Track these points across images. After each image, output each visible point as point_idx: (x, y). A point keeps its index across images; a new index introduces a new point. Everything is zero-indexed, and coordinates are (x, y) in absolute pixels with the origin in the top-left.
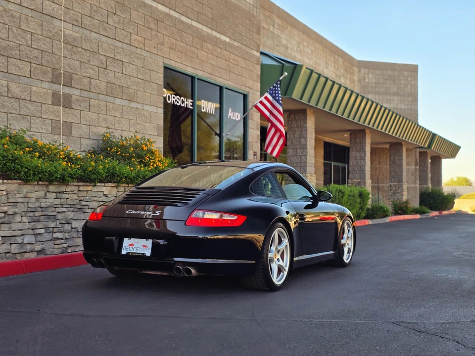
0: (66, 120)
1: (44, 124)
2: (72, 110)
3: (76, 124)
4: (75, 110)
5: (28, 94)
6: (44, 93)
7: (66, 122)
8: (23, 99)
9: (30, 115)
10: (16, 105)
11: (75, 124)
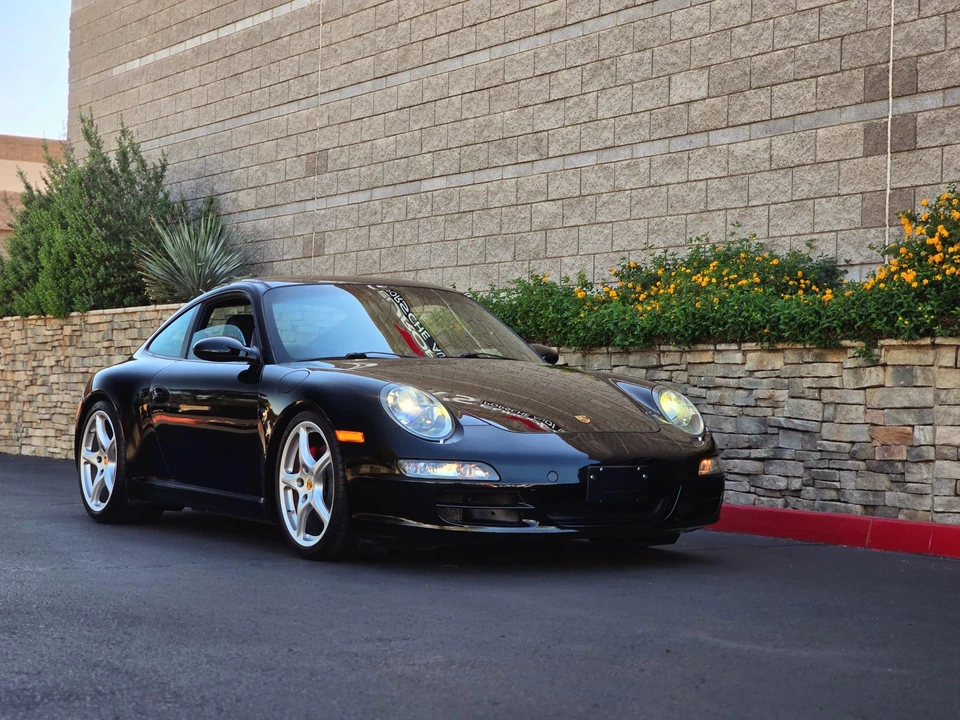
0: (900, 185)
1: (844, 209)
2: (917, 153)
3: (928, 188)
4: (924, 151)
5: (808, 150)
6: (845, 136)
7: (901, 189)
8: (798, 166)
9: (812, 195)
10: (785, 182)
11: (924, 188)
